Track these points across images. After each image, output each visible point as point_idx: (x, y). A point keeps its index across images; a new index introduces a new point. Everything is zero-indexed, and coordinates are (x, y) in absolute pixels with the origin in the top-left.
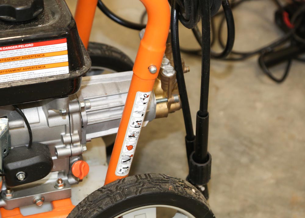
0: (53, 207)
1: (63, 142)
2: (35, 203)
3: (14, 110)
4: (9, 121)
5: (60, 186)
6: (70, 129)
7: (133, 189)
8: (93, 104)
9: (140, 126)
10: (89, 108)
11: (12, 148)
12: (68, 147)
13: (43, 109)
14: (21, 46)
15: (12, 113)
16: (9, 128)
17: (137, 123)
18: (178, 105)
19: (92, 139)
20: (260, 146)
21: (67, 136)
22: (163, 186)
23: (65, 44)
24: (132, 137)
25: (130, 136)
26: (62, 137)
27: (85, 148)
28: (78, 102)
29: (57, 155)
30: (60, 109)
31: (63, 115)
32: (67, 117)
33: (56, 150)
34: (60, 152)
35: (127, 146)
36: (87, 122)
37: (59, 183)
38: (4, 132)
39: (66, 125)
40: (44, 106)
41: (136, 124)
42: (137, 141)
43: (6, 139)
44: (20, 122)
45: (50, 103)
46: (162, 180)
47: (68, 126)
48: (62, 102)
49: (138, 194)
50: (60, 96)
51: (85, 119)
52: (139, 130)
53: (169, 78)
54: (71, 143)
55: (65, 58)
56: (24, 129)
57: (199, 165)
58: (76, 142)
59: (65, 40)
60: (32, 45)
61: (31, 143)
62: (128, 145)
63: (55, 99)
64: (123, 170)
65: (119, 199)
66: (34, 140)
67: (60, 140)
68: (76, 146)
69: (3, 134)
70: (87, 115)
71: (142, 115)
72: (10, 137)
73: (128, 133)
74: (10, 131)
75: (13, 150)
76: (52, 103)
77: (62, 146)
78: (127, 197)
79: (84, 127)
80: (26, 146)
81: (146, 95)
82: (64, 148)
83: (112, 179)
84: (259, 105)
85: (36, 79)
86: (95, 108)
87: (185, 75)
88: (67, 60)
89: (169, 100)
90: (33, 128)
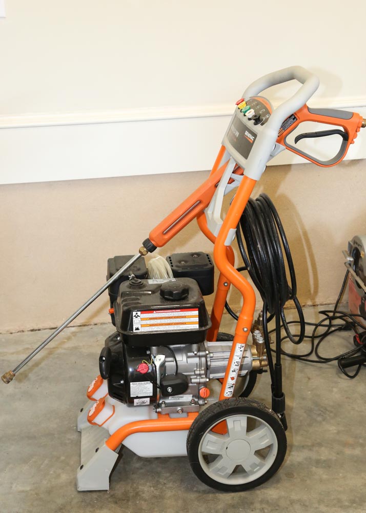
0: (188, 416)
1: (195, 375)
2: (177, 412)
4: (166, 357)
5: (193, 403)
6: (199, 366)
7: (233, 403)
8: (214, 355)
9: (238, 365)
11: (166, 375)
12: (198, 378)
13: (185, 353)
14: (174, 311)
16: (165, 362)
18: (266, 363)
20: (331, 412)
21: (198, 371)
23: (198, 312)
24: (234, 371)
26: (195, 371)
27: (208, 380)
28: (205, 351)
29: (192, 383)
30: (194, 351)
32: (198, 359)
33: (191, 379)
34: (193, 381)
36: (210, 366)
37: (192, 401)
38: (162, 363)
40: (186, 351)
41: (236, 363)
42: (237, 375)
43: (163, 368)
44: (172, 359)
46: (251, 401)
47: (198, 364)
48: (195, 347)
49: (236, 406)
50: (193, 343)
51: (209, 363)
52: (238, 368)
53: (260, 344)
55: (197, 319)
56: (172, 363)
57: (277, 399)
58: (203, 374)
59: (198, 309)
60: (179, 310)
61: (177, 372)
62: (232, 377)
64: (229, 393)
65: (224, 407)
66: (179, 371)
67: (193, 373)
68: (203, 378)
70: (211, 361)
71: (240, 358)
72: (165, 367)
73: (232, 369)
74: (166, 363)
76: (190, 348)
78: (229, 408)
79: (208, 368)
80: (174, 374)
81: (242, 345)
82: (196, 378)
83: (222, 399)
84: (335, 390)
85: (180, 330)
87: (271, 345)
88: (198, 321)
89: (260, 358)
90: (178, 364)
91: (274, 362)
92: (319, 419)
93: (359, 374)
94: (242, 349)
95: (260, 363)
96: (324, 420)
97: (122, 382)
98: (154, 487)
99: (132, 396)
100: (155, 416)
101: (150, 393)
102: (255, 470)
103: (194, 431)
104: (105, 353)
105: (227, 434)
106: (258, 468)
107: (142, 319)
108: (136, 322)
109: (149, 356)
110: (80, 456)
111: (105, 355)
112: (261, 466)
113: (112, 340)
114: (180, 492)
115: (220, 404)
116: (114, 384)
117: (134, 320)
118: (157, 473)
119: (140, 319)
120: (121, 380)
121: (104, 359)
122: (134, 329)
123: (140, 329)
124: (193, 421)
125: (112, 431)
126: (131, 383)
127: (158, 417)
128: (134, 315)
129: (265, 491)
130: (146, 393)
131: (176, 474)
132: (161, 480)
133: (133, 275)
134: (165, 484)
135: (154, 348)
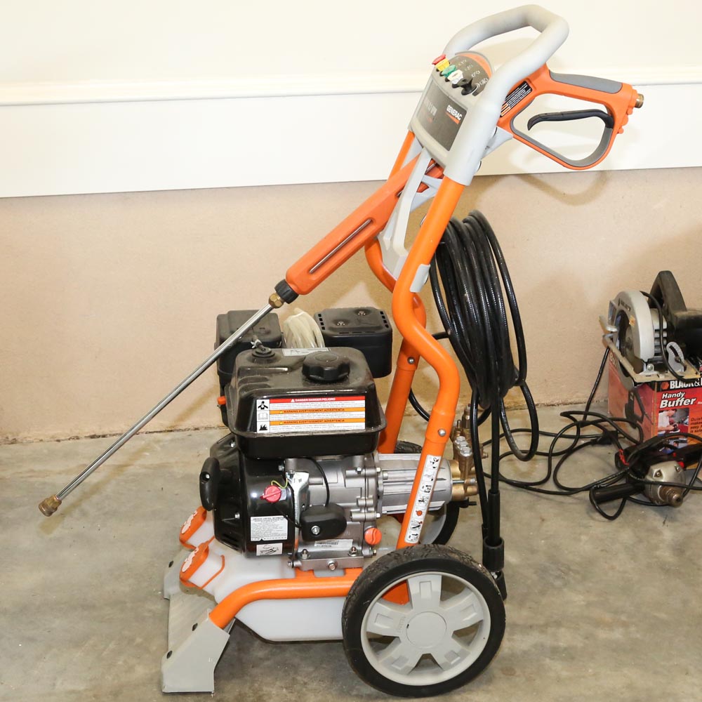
0: (345, 574)
1: (358, 506)
2: (328, 567)
4: (310, 476)
5: (354, 553)
6: (365, 493)
7: (419, 554)
8: (390, 476)
9: (429, 492)
11: (311, 506)
12: (363, 511)
13: (342, 470)
14: (325, 399)
15: (312, 469)
16: (309, 484)
18: (475, 489)
20: (578, 572)
21: (362, 500)
22: (449, 554)
23: (364, 402)
24: (422, 501)
25: (420, 501)
26: (357, 501)
27: (379, 515)
28: (374, 468)
29: (352, 520)
30: (356, 466)
32: (364, 480)
33: (351, 514)
34: (355, 516)
35: (417, 511)
36: (383, 492)
37: (352, 550)
38: (304, 485)
39: (361, 488)
40: (343, 467)
41: (426, 488)
42: (426, 508)
43: (306, 494)
44: (320, 480)
45: (347, 461)
46: (449, 550)
47: (363, 489)
48: (358, 459)
49: (424, 558)
51: (381, 488)
52: (428, 495)
53: (465, 457)
55: (362, 414)
56: (322, 486)
57: (491, 547)
58: (371, 506)
59: (364, 397)
60: (334, 399)
61: (328, 502)
64: (412, 537)
65: (404, 560)
66: (330, 501)
67: (355, 504)
68: (370, 512)
69: (303, 487)
71: (432, 480)
72: (309, 493)
73: (418, 498)
74: (310, 487)
77: (357, 510)
78: (414, 560)
79: (380, 496)
80: (322, 505)
81: (436, 459)
82: (360, 512)
83: (402, 546)
84: (584, 538)
85: (335, 431)
87: (483, 460)
88: (364, 416)
89: (465, 481)
90: (330, 488)
91: (488, 488)
92: (558, 583)
93: (623, 513)
94: (437, 464)
95: (465, 489)
96: (566, 584)
97: (237, 516)
98: (286, 688)
99: (253, 539)
100: (290, 574)
101: (283, 535)
102: (452, 663)
103: (354, 597)
104: (210, 466)
105: (408, 603)
106: (459, 658)
107: (272, 412)
108: (261, 416)
109: (283, 473)
110: (167, 637)
111: (209, 470)
112: (463, 655)
113: (222, 447)
114: (329, 697)
115: (398, 554)
116: (225, 520)
117: (258, 413)
118: (293, 666)
119: (268, 412)
120: (236, 513)
121: (208, 477)
122: (259, 428)
123: (268, 428)
124: (353, 582)
125: (220, 596)
126: (252, 518)
127: (296, 575)
128: (258, 405)
129: (469, 696)
130: (276, 534)
131: (324, 668)
132: (299, 678)
133: (258, 341)
134: (305, 683)
135: (291, 460)
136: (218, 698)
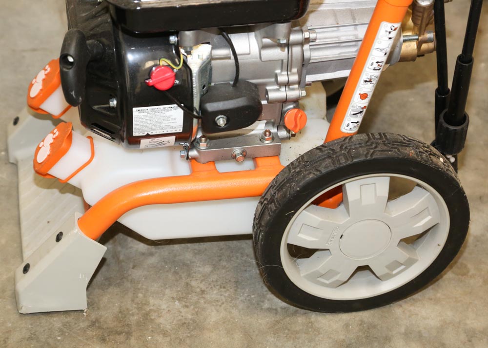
0: (256, 166)
1: (277, 82)
2: (234, 157)
3: (219, 34)
4: (213, 48)
5: (268, 140)
6: (287, 66)
7: (362, 151)
9: (380, 69)
10: (314, 40)
11: (213, 84)
12: (283, 89)
13: (256, 36)
15: (216, 38)
16: (211, 58)
17: (377, 64)
18: (431, 45)
19: (313, 82)
21: (283, 75)
22: (402, 150)
24: (368, 82)
25: (366, 81)
26: (276, 76)
27: (304, 93)
28: (302, 31)
29: (268, 99)
30: (279, 38)
31: (281, 46)
32: (286, 49)
33: (267, 92)
34: (272, 95)
35: (360, 94)
36: (310, 59)
37: (266, 135)
38: (205, 62)
39: (282, 60)
40: (258, 32)
41: (375, 65)
42: (374, 88)
43: (207, 71)
44: (226, 52)
45: (266, 29)
46: (401, 142)
47: (285, 61)
48: (282, 28)
49: (369, 158)
50: (281, 20)
51: (307, 54)
52: (378, 73)
53: (424, 8)
54: (287, 84)
56: (229, 61)
57: (452, 128)
58: (293, 83)
61: (237, 79)
62: (362, 93)
63: (273, 24)
64: (351, 126)
65: (343, 161)
66: (241, 76)
67: (273, 80)
68: (293, 89)
69: (204, 64)
70: (311, 50)
71: (385, 54)
72: (211, 69)
73: (364, 76)
74: (213, 62)
75: (213, 87)
76: (268, 28)
77: (276, 87)
78: (354, 161)
79: (305, 65)
80: (229, 83)
81: (394, 27)
82: (278, 90)
83: (335, 136)
86: (322, 41)
89: (420, 38)
90: (239, 61)
94: (394, 34)
95: (419, 46)
97: (114, 103)
98: (179, 300)
99: (135, 134)
100: (184, 169)
101: (178, 127)
102: (394, 272)
104: (74, 44)
106: (403, 267)
109: (177, 46)
111: (72, 50)
112: (409, 263)
114: (235, 312)
115: (333, 150)
116: (95, 107)
118: (184, 264)
120: (111, 97)
121: (71, 59)
124: (271, 178)
125: (92, 195)
126: (134, 109)
127: (193, 170)
129: (412, 308)
130: (167, 127)
132: (194, 283)
134: (203, 292)
135: (188, 33)
136: (93, 317)
